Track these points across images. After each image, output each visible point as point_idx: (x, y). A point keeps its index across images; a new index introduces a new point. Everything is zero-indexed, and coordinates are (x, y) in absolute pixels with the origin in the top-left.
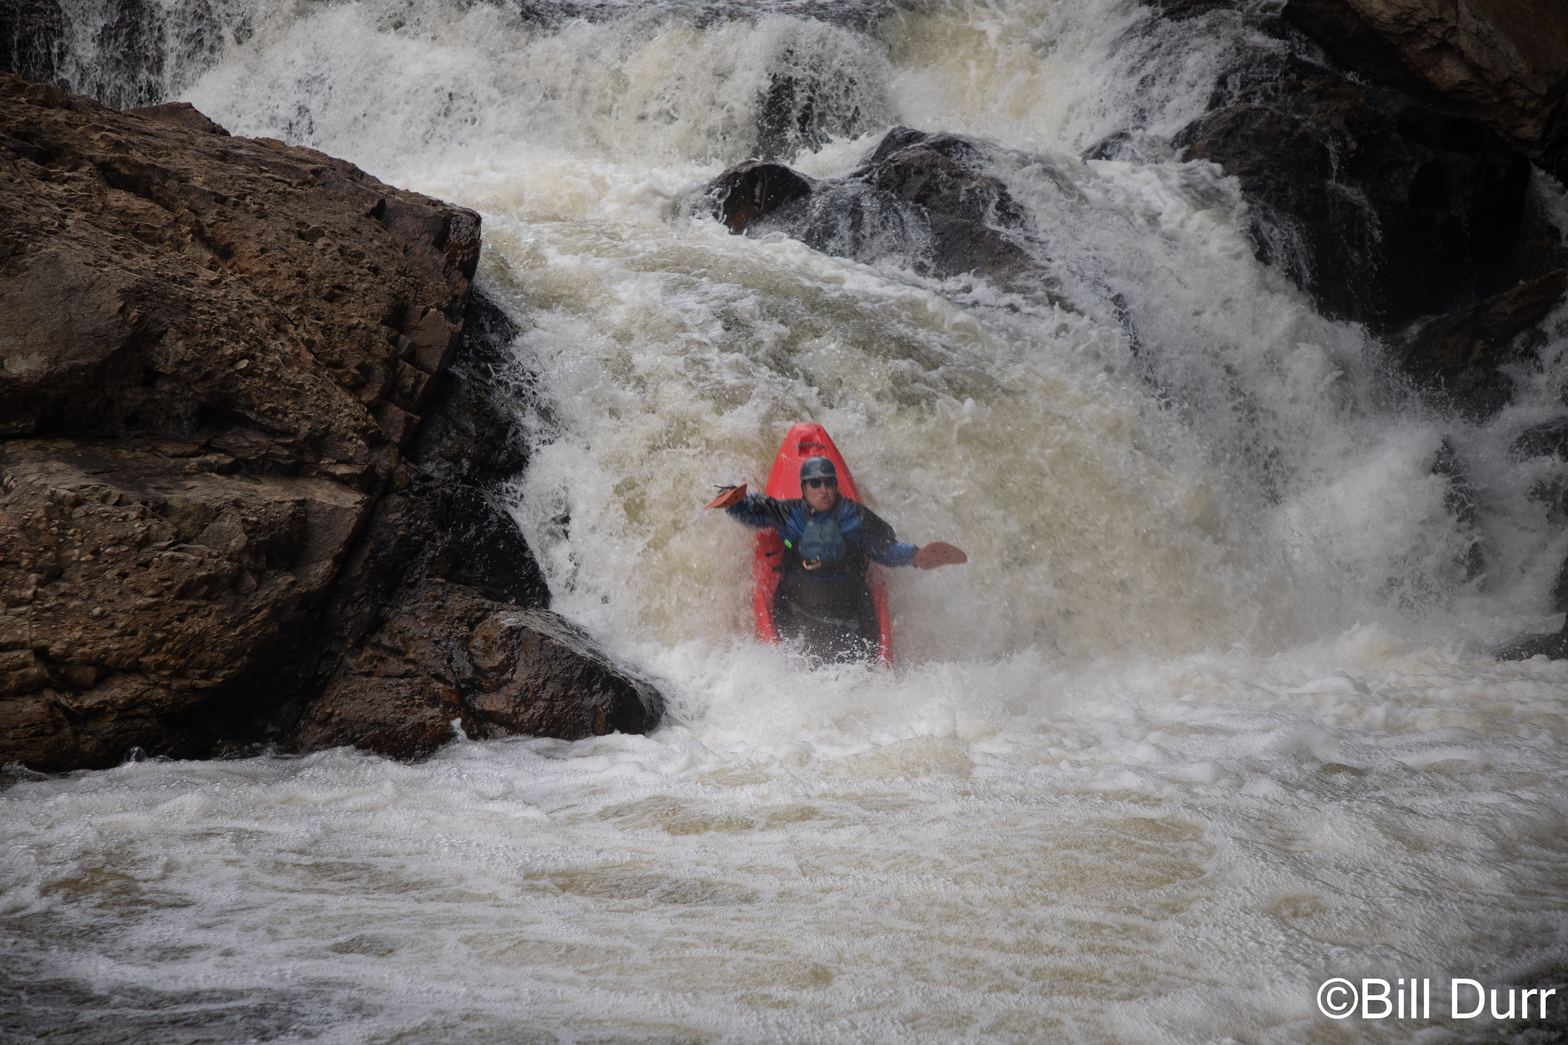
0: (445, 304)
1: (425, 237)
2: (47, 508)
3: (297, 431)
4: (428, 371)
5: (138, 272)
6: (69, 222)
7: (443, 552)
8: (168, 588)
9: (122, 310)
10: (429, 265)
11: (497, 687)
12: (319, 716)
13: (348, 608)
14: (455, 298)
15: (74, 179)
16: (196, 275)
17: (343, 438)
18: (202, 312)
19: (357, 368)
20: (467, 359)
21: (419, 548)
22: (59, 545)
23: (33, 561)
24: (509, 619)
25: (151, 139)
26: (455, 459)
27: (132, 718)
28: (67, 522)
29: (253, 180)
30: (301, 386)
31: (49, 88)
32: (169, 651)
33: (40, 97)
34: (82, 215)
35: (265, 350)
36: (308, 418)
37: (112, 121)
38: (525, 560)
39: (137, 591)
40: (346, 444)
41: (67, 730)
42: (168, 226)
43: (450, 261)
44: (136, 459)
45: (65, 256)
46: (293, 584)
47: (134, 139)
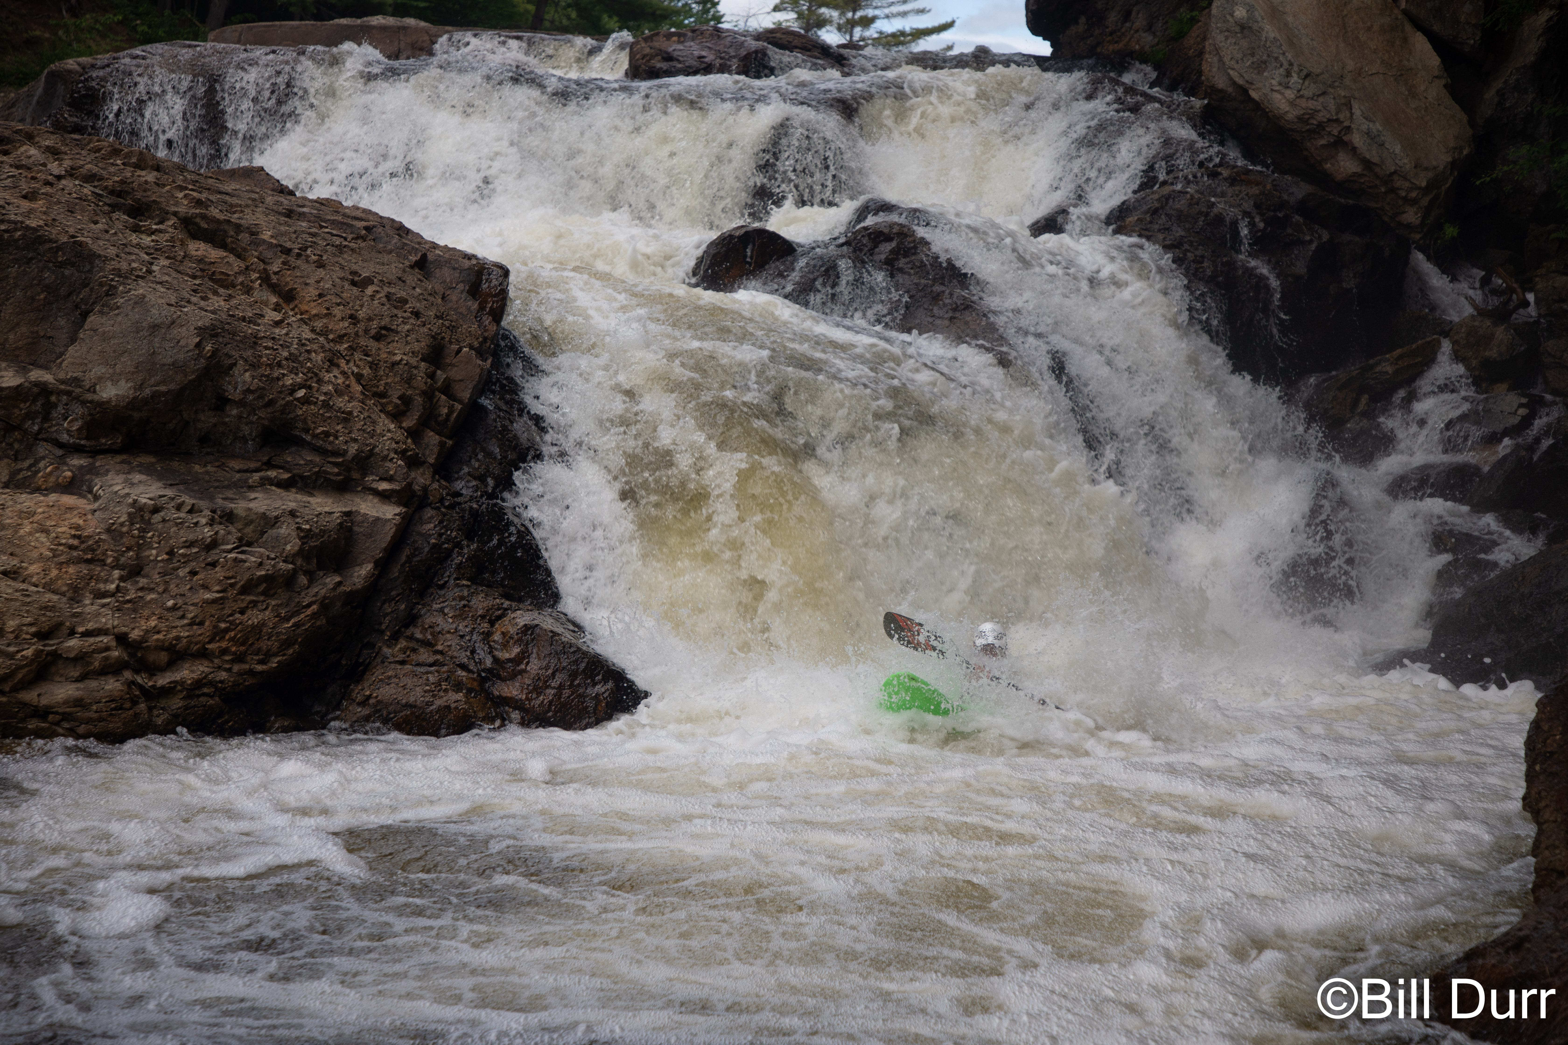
0: (476, 345)
1: (461, 286)
2: (129, 514)
3: (346, 451)
4: (460, 401)
5: (214, 312)
6: (155, 268)
7: (469, 559)
8: (232, 585)
9: (198, 345)
10: (463, 310)
11: (513, 676)
12: (359, 698)
13: (386, 606)
14: (485, 339)
15: (160, 231)
16: (262, 316)
17: (385, 459)
18: (266, 348)
19: (399, 398)
20: (494, 392)
21: (449, 554)
22: (139, 546)
23: (117, 559)
24: (523, 617)
25: (227, 198)
26: (482, 479)
27: (199, 696)
28: (147, 526)
29: (314, 235)
30: (350, 413)
31: (141, 153)
32: (231, 639)
33: (134, 160)
34: (166, 262)
35: (320, 381)
36: (355, 440)
37: (194, 182)
38: (539, 567)
39: (205, 587)
40: (388, 464)
41: (143, 706)
42: (240, 273)
43: (482, 308)
44: (207, 473)
45: (151, 298)
46: (339, 584)
47: (213, 198)
